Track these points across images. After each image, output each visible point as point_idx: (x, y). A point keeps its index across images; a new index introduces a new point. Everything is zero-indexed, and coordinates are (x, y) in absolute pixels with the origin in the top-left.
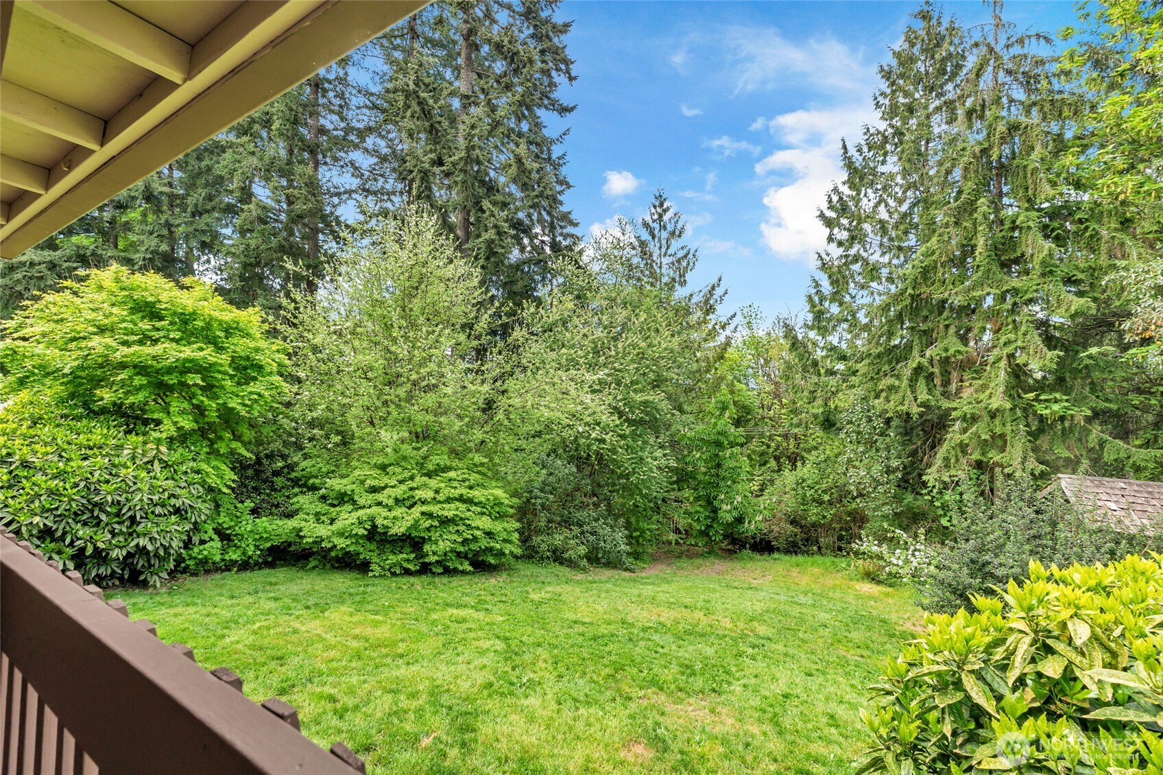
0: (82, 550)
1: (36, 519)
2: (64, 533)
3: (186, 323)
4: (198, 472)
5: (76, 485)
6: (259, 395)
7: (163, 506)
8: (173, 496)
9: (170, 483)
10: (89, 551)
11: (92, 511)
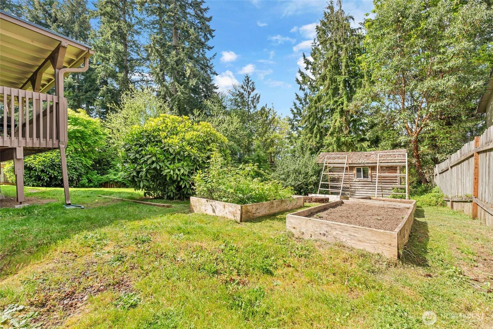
0: (51, 176)
1: (40, 167)
2: (47, 171)
3: (76, 120)
4: (80, 160)
5: (49, 159)
6: (96, 140)
7: (71, 167)
8: (74, 164)
9: (73, 161)
10: (53, 176)
11: (53, 166)
